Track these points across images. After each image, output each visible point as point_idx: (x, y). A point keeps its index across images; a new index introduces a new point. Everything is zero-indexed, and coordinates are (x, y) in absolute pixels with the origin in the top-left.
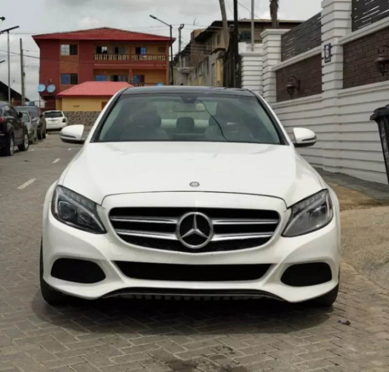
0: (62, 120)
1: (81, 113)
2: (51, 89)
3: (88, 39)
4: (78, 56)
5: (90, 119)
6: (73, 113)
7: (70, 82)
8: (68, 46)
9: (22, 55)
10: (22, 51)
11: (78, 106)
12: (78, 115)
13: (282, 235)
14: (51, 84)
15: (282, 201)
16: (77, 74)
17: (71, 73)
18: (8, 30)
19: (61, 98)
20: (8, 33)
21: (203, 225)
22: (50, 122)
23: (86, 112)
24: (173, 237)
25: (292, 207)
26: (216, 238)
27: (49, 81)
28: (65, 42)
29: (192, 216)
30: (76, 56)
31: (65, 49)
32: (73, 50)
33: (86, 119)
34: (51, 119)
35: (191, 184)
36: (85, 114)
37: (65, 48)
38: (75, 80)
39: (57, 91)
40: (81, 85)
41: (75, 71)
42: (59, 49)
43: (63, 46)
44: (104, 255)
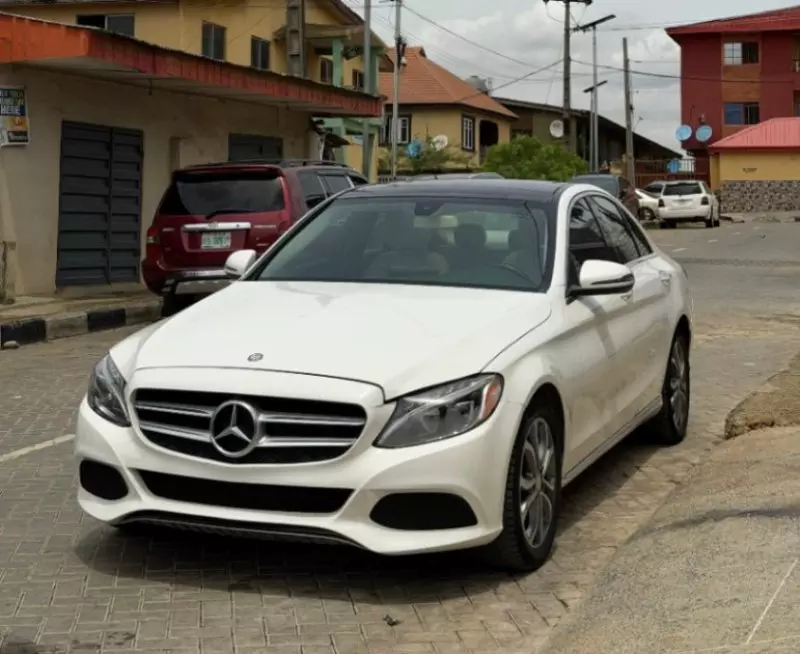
0: (700, 201)
1: (760, 183)
2: (704, 134)
3: (781, 28)
4: (759, 64)
5: (780, 197)
6: (743, 183)
7: (743, 118)
8: (738, 46)
9: (626, 71)
10: (626, 61)
11: (753, 170)
12: (753, 188)
13: (375, 444)
14: (703, 124)
15: (379, 390)
16: (757, 103)
17: (747, 101)
18: (593, 24)
19: (719, 152)
20: (594, 28)
21: (245, 421)
22: (676, 205)
23: (771, 182)
24: (205, 437)
25: (398, 399)
26: (265, 442)
27: (700, 119)
28: (732, 37)
29: (231, 407)
30: (755, 65)
31: (732, 53)
32: (749, 55)
33: (771, 196)
34: (677, 197)
35: (250, 359)
36: (769, 185)
37: (733, 50)
38: (752, 115)
39: (714, 138)
40: (766, 122)
41: (753, 97)
42: (719, 52)
43: (728, 47)
44: (120, 459)
